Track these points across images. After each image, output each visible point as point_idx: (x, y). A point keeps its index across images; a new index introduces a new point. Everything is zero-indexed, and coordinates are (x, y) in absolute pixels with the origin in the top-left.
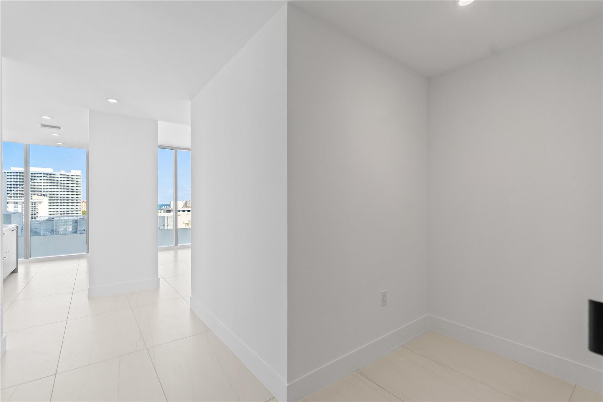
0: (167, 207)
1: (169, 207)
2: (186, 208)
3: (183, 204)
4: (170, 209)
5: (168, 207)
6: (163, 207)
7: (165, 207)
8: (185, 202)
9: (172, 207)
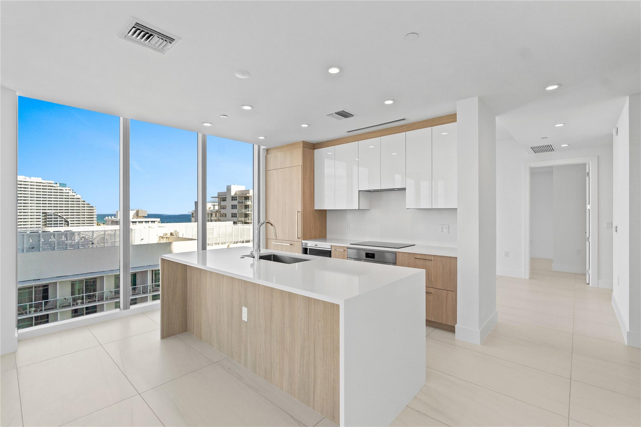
0: (108, 218)
1: (115, 217)
2: (137, 218)
3: (133, 214)
4: (117, 219)
5: (113, 217)
6: (107, 218)
7: (110, 217)
8: (136, 211)
9: (120, 217)
